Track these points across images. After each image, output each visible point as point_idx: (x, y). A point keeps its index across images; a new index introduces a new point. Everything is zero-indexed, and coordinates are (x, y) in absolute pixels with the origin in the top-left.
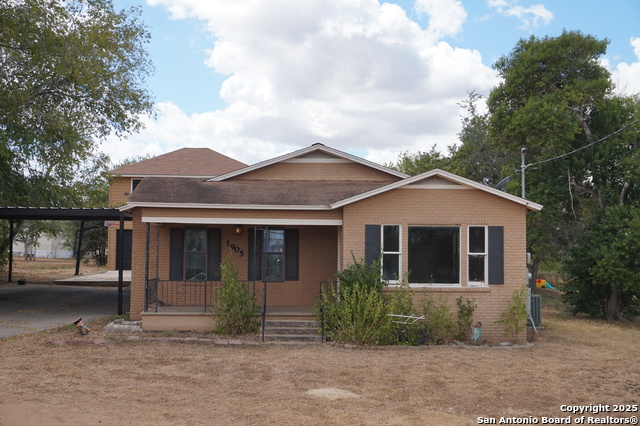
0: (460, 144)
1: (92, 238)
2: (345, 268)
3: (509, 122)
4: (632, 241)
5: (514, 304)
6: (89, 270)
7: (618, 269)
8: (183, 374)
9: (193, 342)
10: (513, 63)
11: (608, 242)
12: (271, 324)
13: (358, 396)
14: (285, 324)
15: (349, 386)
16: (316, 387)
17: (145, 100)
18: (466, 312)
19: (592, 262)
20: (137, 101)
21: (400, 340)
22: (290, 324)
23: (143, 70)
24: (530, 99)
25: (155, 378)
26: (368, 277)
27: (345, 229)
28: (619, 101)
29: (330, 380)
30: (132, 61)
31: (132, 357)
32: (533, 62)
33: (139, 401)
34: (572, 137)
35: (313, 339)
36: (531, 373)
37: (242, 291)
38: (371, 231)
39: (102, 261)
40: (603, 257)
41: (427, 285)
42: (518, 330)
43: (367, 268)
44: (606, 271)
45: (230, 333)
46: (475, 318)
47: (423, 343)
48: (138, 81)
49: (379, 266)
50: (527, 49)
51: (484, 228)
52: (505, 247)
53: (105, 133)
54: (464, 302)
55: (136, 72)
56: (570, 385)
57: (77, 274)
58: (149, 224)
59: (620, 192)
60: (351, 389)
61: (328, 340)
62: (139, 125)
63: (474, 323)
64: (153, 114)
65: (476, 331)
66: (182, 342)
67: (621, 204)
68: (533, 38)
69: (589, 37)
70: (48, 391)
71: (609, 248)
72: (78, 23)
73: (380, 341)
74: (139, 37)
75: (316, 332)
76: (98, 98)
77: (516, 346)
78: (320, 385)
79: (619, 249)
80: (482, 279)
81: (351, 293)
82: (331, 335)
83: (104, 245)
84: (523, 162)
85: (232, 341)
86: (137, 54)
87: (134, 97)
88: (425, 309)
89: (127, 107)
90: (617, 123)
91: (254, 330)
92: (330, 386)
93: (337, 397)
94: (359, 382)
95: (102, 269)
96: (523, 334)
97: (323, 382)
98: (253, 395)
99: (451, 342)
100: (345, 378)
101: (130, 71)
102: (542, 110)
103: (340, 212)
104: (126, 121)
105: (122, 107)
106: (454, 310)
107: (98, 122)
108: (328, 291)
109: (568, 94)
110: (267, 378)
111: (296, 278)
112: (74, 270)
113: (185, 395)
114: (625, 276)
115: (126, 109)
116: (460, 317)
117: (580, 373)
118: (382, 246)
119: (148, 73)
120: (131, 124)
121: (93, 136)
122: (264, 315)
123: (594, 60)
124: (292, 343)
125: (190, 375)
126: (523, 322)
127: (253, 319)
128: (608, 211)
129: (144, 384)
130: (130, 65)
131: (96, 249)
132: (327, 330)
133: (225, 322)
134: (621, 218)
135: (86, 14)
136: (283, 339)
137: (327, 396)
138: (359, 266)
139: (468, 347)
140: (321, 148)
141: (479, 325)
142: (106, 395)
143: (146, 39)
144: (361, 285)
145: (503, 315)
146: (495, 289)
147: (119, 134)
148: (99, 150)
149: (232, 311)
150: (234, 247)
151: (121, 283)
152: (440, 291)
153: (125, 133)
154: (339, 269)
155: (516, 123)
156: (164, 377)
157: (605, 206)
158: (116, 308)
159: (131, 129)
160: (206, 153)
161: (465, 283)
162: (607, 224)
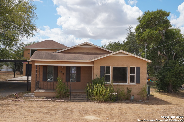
0: (126, 40)
1: (19, 66)
2: (94, 79)
3: (142, 35)
4: (176, 70)
5: (143, 89)
6: (18, 76)
7: (172, 78)
8: (48, 111)
9: (50, 101)
10: (143, 18)
11: (169, 71)
12: (73, 95)
13: (99, 119)
14: (77, 95)
15: (96, 115)
16: (87, 115)
17: (35, 27)
18: (129, 91)
19: (165, 76)
20: (32, 28)
21: (110, 100)
22: (78, 95)
23: (34, 18)
24: (148, 29)
25: (39, 113)
26: (101, 82)
27: (94, 67)
28: (173, 29)
29: (91, 113)
30: (31, 15)
31: (32, 105)
32: (148, 18)
33: (35, 121)
34: (160, 40)
35: (85, 100)
36: (148, 111)
37: (64, 85)
38: (102, 68)
39: (21, 73)
40: (168, 75)
41: (118, 84)
42: (144, 97)
43: (101, 79)
44: (169, 79)
45: (61, 98)
46: (132, 93)
47: (117, 101)
48: (33, 21)
49: (104, 78)
50: (147, 14)
51: (134, 67)
52: (141, 73)
53: (23, 37)
54: (129, 89)
55: (32, 19)
56: (160, 114)
57: (14, 77)
58: (37, 65)
59: (173, 56)
60: (97, 116)
61: (89, 100)
62: (33, 35)
63: (132, 95)
64: (37, 31)
65: (132, 97)
66: (46, 101)
67: (173, 59)
68: (148, 11)
69: (165, 11)
70: (7, 117)
71: (170, 72)
72: (15, 4)
73: (105, 100)
74: (33, 9)
75: (86, 97)
76: (21, 27)
77: (143, 102)
78: (88, 115)
79: (172, 72)
80: (134, 82)
81: (96, 86)
82: (90, 98)
83: (22, 68)
84: (146, 48)
85: (61, 100)
86: (32, 14)
87: (32, 27)
88: (118, 91)
89: (29, 29)
90: (172, 36)
91: (68, 97)
92: (91, 115)
93: (93, 119)
94: (99, 114)
95: (22, 75)
96: (145, 98)
97: (89, 114)
98: (68, 118)
99: (125, 100)
100: (95, 112)
101: (30, 18)
102: (151, 32)
103: (93, 63)
104: (29, 33)
105: (28, 29)
106: (126, 91)
107: (21, 33)
108: (89, 85)
109: (158, 28)
110: (72, 112)
111: (80, 81)
112: (13, 76)
113: (48, 119)
114: (174, 80)
115: (29, 30)
116: (127, 93)
117: (163, 111)
118: (105, 72)
119: (35, 19)
120: (31, 34)
121: (19, 37)
122: (71, 92)
123: (166, 18)
124: (79, 101)
125: (49, 111)
126: (145, 95)
127: (67, 93)
128: (170, 61)
129: (36, 115)
130: (30, 17)
131: (20, 69)
132: (89, 97)
133: (59, 94)
134: (173, 64)
135: (17, 2)
136: (76, 99)
137: (90, 119)
138: (98, 78)
139: (130, 102)
140: (87, 43)
141: (133, 95)
142: (25, 119)
143: (35, 9)
144: (99, 84)
145: (140, 92)
146: (138, 85)
147: (27, 37)
148: (21, 41)
149: (61, 91)
150: (61, 72)
151: (28, 80)
152: (122, 85)
153: (29, 37)
154: (92, 79)
155: (144, 36)
156: (42, 112)
157: (168, 60)
158: (26, 89)
159: (31, 36)
160: (52, 42)
161: (129, 83)
162: (169, 65)
